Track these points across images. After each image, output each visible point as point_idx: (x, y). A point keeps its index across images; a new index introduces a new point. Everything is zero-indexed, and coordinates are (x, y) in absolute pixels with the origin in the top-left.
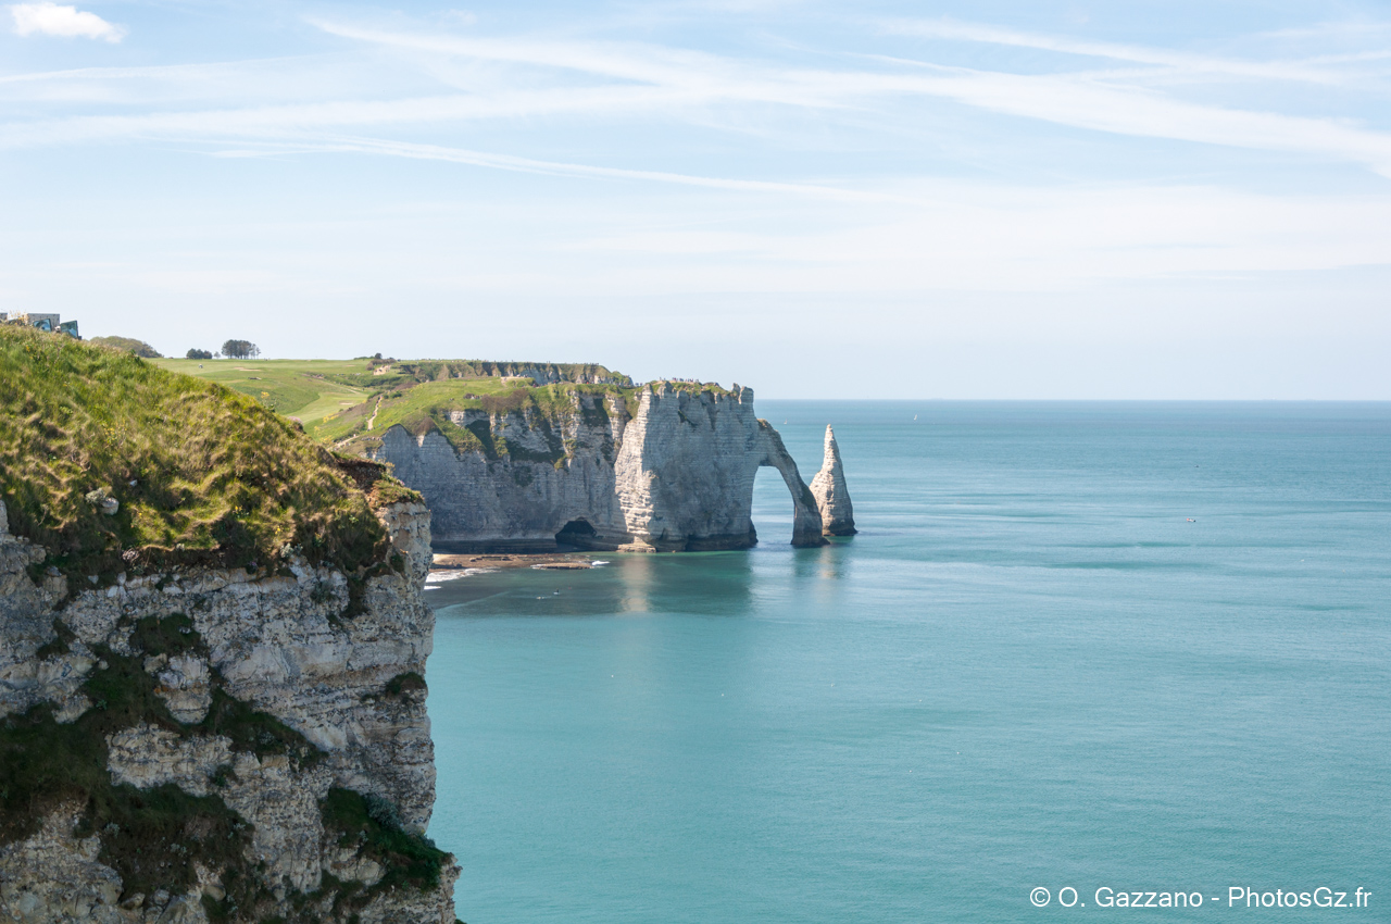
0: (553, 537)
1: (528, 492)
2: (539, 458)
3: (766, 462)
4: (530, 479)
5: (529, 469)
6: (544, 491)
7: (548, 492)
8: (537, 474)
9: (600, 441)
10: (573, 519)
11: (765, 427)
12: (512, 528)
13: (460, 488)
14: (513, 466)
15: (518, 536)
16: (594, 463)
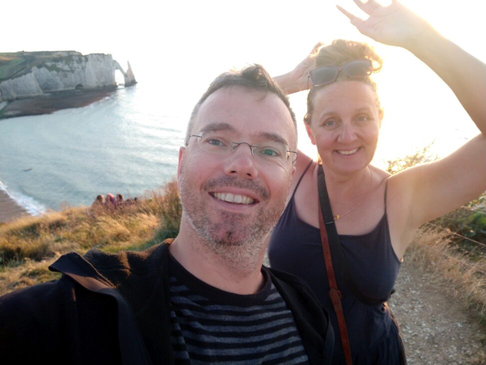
0: (74, 88)
1: (67, 79)
2: (68, 71)
3: (117, 69)
5: (66, 74)
6: (71, 79)
8: (68, 75)
9: (80, 67)
10: (78, 84)
11: (115, 61)
12: (65, 87)
13: (51, 79)
14: (63, 73)
15: (67, 89)
16: (81, 72)
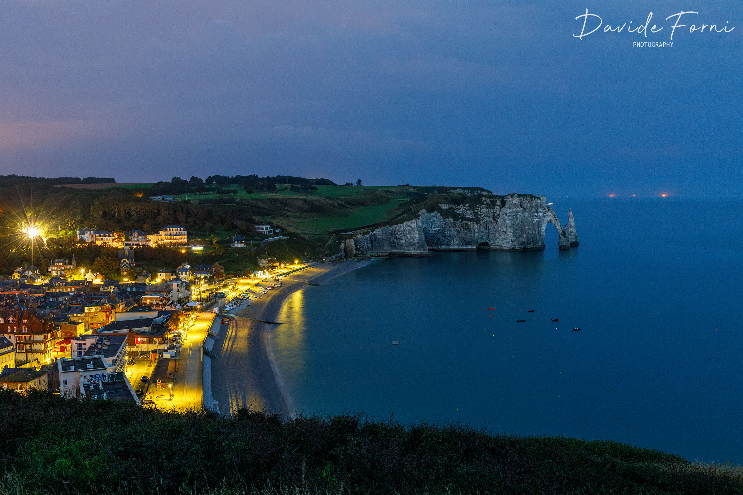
0: (475, 247)
1: (467, 231)
2: (471, 220)
3: (550, 222)
4: (468, 227)
5: (467, 224)
6: (473, 232)
7: (474, 232)
8: (471, 226)
9: (492, 214)
10: (483, 241)
12: (461, 244)
13: (444, 230)
14: (462, 223)
15: (464, 247)
16: (490, 222)
